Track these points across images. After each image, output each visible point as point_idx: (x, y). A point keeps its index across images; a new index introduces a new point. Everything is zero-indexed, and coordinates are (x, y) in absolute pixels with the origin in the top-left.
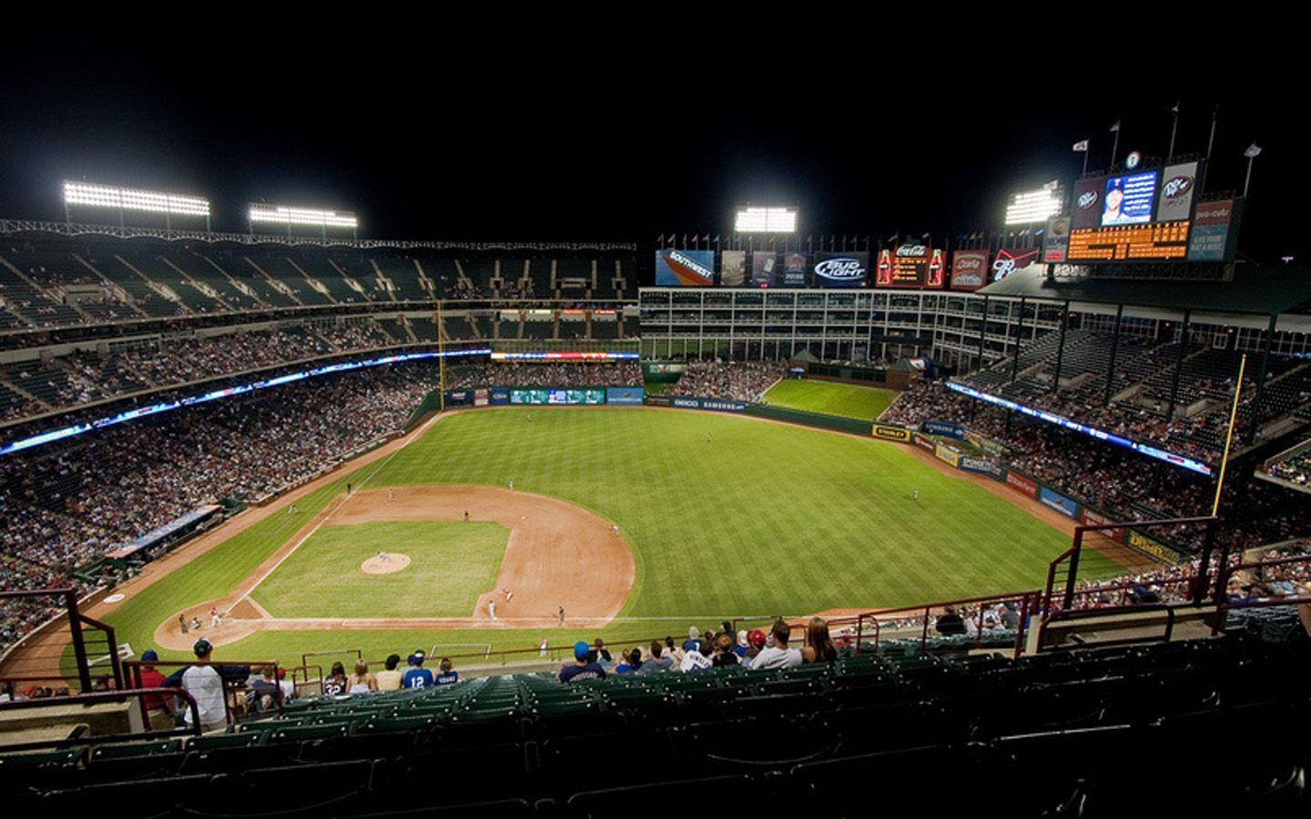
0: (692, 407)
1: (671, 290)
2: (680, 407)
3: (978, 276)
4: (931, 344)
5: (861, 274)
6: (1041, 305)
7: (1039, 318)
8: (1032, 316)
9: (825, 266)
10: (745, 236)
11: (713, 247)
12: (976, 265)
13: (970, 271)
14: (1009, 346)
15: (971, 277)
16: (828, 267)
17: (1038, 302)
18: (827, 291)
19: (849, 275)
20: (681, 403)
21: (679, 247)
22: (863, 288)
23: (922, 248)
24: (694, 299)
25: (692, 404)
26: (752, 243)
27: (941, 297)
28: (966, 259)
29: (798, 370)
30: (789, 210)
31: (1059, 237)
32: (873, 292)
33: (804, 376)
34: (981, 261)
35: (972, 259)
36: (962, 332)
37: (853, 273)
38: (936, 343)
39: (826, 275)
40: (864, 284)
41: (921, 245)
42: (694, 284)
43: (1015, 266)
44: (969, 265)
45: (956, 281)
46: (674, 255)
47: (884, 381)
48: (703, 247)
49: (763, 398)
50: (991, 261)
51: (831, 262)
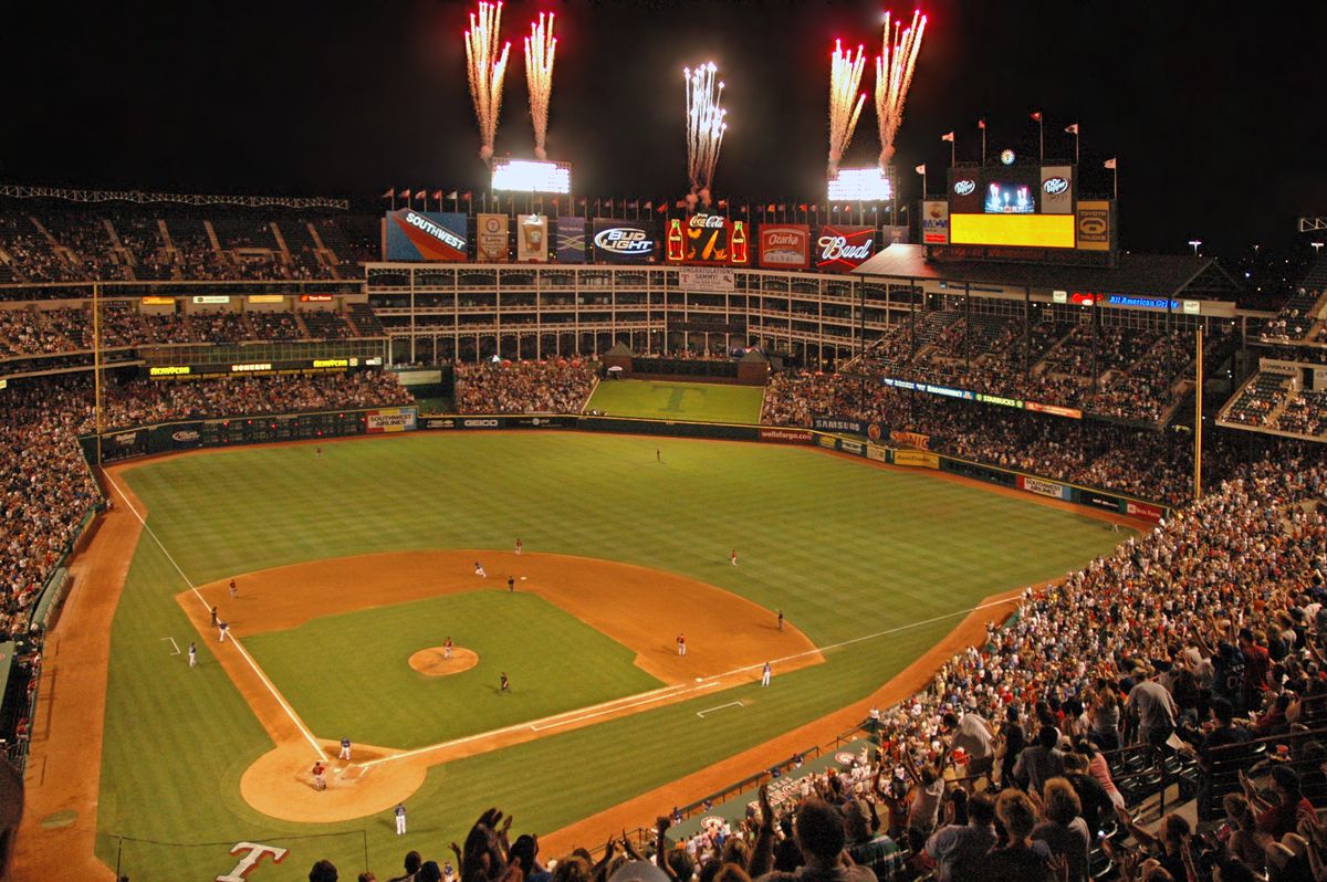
0: (489, 428)
1: (412, 267)
2: (473, 428)
3: (798, 252)
4: (745, 331)
5: (649, 247)
6: (892, 287)
7: (890, 300)
8: (884, 298)
9: (606, 236)
10: (505, 196)
11: (463, 207)
12: (795, 241)
13: (787, 247)
14: (856, 329)
15: (788, 254)
16: (610, 238)
17: (888, 282)
18: (614, 268)
19: (634, 248)
20: (473, 423)
21: (417, 207)
22: (651, 264)
23: (719, 218)
24: (446, 278)
25: (490, 423)
26: (515, 206)
27: (751, 276)
28: (778, 234)
29: (614, 368)
30: (559, 167)
31: (937, 220)
32: (665, 269)
33: (625, 375)
34: (800, 237)
35: (788, 235)
36: (789, 316)
37: (639, 246)
38: (751, 330)
39: (608, 248)
40: (652, 259)
41: (719, 215)
42: (443, 258)
43: (847, 245)
44: (784, 240)
45: (768, 257)
46: (412, 218)
47: (735, 376)
48: (449, 207)
49: (590, 407)
50: (814, 238)
51: (613, 231)
